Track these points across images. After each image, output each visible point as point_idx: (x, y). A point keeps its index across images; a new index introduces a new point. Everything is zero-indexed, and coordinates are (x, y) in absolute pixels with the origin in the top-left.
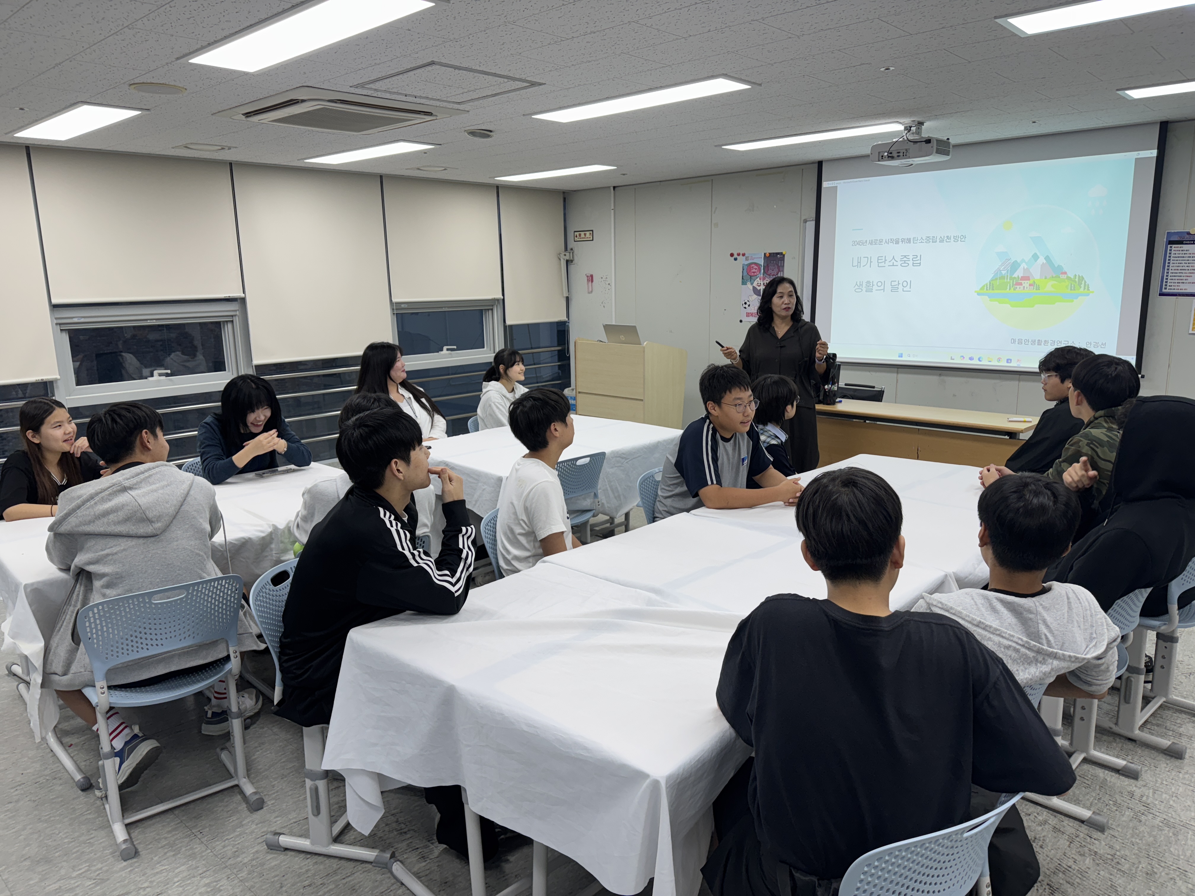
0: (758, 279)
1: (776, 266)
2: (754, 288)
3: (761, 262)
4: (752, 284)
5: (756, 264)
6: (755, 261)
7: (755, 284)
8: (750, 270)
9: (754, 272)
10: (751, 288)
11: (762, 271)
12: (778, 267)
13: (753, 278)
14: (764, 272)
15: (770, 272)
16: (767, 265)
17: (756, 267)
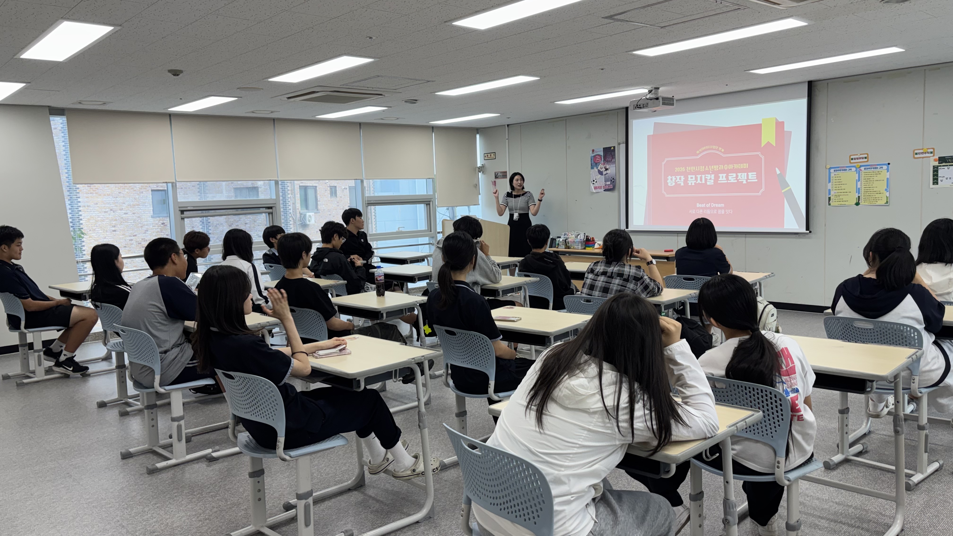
0: (601, 165)
1: (611, 155)
2: (599, 171)
3: (602, 153)
4: (597, 168)
5: (599, 155)
6: (598, 153)
7: (599, 168)
8: (596, 159)
9: (598, 161)
10: (597, 170)
11: (603, 159)
12: (612, 157)
13: (598, 164)
14: (604, 160)
15: (607, 159)
16: (606, 155)
17: (599, 157)
